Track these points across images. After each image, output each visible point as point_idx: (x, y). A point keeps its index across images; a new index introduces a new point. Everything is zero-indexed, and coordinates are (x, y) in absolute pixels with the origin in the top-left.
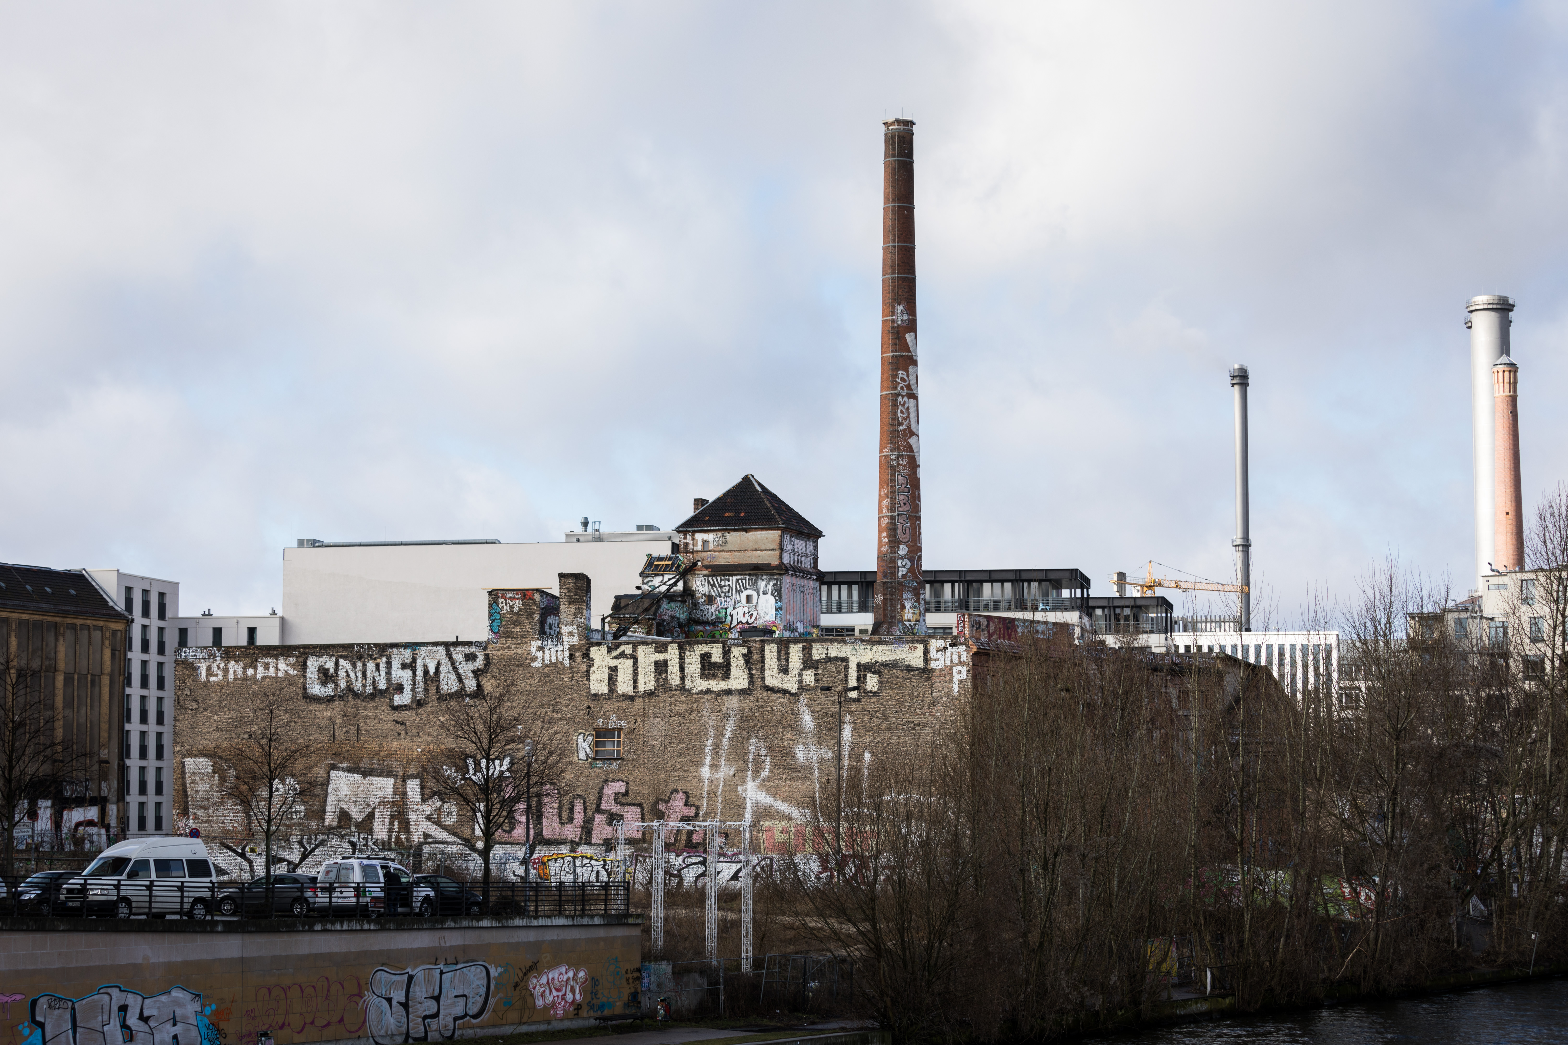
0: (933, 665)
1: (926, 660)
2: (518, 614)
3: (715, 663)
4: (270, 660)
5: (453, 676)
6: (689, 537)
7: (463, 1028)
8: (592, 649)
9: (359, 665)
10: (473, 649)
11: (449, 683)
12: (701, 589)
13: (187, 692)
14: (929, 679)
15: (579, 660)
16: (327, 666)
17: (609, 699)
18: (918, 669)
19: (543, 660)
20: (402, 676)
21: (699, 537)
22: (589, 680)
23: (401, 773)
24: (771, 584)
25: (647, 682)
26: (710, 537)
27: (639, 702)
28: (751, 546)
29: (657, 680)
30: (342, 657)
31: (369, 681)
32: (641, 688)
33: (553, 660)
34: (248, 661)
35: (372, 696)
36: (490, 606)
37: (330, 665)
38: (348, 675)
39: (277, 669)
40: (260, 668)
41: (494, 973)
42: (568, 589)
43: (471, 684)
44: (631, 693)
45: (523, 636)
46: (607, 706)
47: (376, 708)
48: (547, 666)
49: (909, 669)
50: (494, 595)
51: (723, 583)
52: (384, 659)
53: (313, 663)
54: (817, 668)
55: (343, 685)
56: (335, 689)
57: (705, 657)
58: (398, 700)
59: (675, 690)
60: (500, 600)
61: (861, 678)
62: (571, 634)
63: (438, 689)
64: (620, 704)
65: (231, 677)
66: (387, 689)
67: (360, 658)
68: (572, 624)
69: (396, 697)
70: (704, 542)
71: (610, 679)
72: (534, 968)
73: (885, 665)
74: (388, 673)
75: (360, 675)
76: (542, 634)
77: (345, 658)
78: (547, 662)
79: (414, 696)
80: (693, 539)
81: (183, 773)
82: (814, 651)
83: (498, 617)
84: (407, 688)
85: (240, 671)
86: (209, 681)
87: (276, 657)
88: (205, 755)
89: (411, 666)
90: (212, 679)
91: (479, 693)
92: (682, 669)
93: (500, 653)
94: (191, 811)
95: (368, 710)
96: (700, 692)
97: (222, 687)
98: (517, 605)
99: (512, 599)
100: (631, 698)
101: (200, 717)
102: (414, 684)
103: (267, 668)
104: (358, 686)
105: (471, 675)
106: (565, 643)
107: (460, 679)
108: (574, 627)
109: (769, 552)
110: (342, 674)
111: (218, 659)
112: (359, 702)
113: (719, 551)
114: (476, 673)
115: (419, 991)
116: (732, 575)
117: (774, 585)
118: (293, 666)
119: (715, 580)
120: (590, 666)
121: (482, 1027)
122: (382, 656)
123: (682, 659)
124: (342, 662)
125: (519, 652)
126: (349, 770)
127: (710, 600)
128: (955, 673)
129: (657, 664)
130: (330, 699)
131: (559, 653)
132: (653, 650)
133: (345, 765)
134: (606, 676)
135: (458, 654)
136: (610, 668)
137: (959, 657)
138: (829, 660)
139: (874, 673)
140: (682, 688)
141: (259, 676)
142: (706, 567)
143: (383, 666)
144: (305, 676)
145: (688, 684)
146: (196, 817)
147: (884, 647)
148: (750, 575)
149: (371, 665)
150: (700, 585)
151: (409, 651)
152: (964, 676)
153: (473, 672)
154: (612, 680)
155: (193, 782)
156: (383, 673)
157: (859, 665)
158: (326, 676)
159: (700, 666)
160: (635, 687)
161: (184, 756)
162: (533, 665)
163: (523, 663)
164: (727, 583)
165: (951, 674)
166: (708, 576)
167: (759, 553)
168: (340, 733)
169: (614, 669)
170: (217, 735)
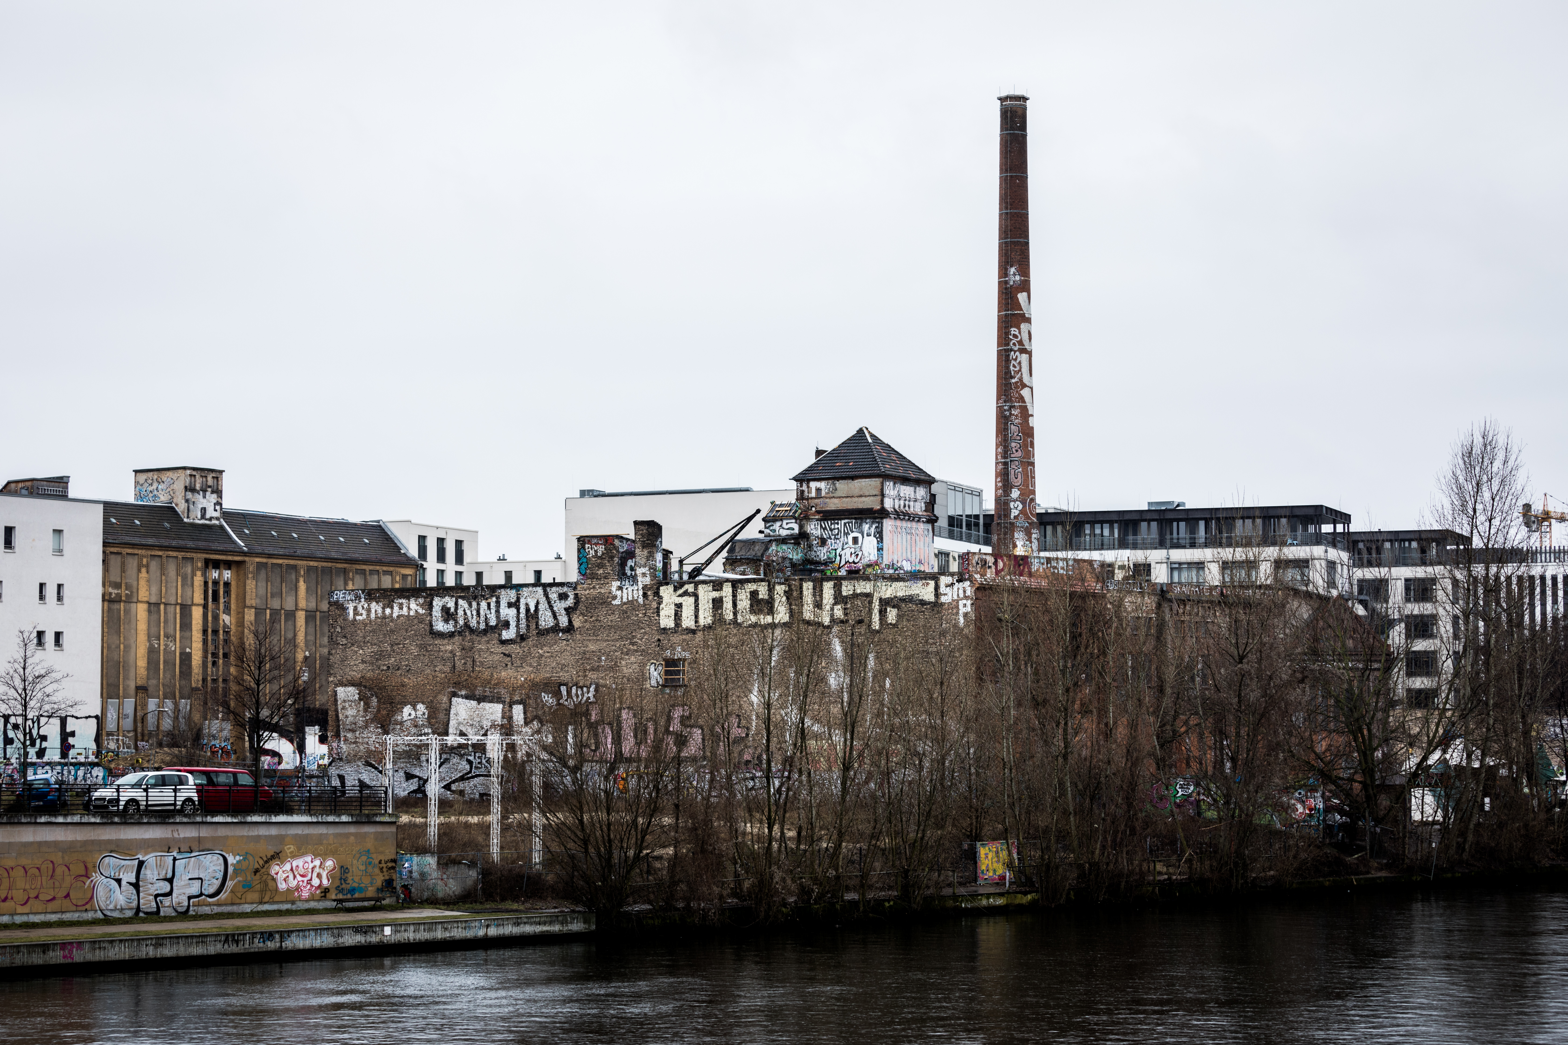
0: (943, 599)
1: (937, 594)
2: (601, 558)
3: (762, 599)
4: (404, 601)
5: (549, 614)
6: (804, 485)
7: (199, 905)
8: (661, 588)
9: (474, 604)
10: (565, 589)
11: (546, 620)
12: (814, 532)
13: (339, 629)
14: (938, 612)
15: (651, 598)
16: (449, 606)
17: (676, 632)
18: (930, 603)
19: (622, 598)
20: (509, 613)
21: (814, 485)
22: (659, 615)
23: (508, 700)
24: (874, 526)
25: (706, 618)
26: (822, 485)
27: (699, 635)
28: (857, 492)
29: (714, 616)
30: (461, 597)
31: (482, 619)
32: (702, 622)
33: (630, 599)
34: (386, 602)
35: (485, 632)
36: (579, 551)
37: (451, 604)
38: (465, 614)
39: (409, 608)
40: (396, 608)
41: (231, 860)
42: (642, 534)
43: (564, 621)
44: (693, 627)
45: (605, 578)
46: (676, 639)
47: (488, 642)
48: (625, 604)
49: (923, 603)
50: (583, 541)
51: (833, 527)
52: (494, 599)
53: (438, 603)
54: (846, 603)
55: (461, 622)
56: (455, 626)
57: (754, 594)
58: (506, 635)
59: (730, 624)
60: (587, 546)
61: (883, 613)
62: (644, 575)
63: (537, 624)
64: (684, 637)
65: (373, 616)
66: (497, 625)
67: (475, 598)
68: (645, 566)
69: (504, 633)
70: (818, 490)
71: (676, 614)
72: (277, 856)
73: (903, 600)
74: (498, 611)
75: (474, 613)
76: (622, 576)
77: (463, 598)
78: (625, 600)
79: (518, 632)
80: (808, 487)
81: (336, 701)
82: (844, 588)
83: (585, 560)
84: (513, 624)
85: (380, 611)
86: (355, 620)
87: (408, 598)
88: (353, 685)
89: (515, 605)
90: (358, 618)
91: (570, 629)
92: (735, 605)
93: (587, 592)
94: (342, 734)
95: (481, 645)
96: (750, 626)
97: (365, 625)
98: (601, 549)
99: (596, 544)
100: (693, 632)
101: (349, 652)
102: (518, 621)
103: (401, 608)
104: (473, 623)
105: (563, 612)
106: (640, 583)
107: (555, 616)
108: (647, 568)
109: (872, 498)
110: (460, 612)
111: (363, 600)
112: (475, 637)
113: (831, 498)
114: (568, 610)
115: (150, 874)
116: (841, 519)
117: (876, 527)
118: (422, 606)
119: (826, 524)
120: (659, 603)
121: (219, 905)
122: (492, 596)
123: (734, 596)
124: (461, 602)
125: (603, 591)
126: (467, 697)
127: (823, 542)
128: (961, 607)
129: (714, 600)
130: (451, 635)
131: (635, 592)
132: (711, 588)
133: (463, 693)
134: (673, 612)
135: (553, 594)
136: (676, 605)
137: (965, 592)
138: (855, 596)
139: (894, 607)
140: (735, 622)
141: (395, 615)
142: (818, 512)
143: (493, 605)
144: (431, 615)
145: (740, 619)
146: (346, 740)
147: (901, 584)
148: (855, 519)
149: (484, 604)
150: (814, 529)
151: (514, 591)
152: (969, 609)
153: (566, 609)
154: (678, 616)
155: (344, 708)
156: (493, 611)
157: (880, 599)
158: (447, 615)
159: (749, 602)
160: (696, 622)
161: (337, 685)
162: (614, 602)
163: (605, 601)
164: (836, 526)
165: (957, 607)
166: (820, 520)
167: (863, 499)
168: (459, 664)
169: (679, 606)
170: (362, 666)
